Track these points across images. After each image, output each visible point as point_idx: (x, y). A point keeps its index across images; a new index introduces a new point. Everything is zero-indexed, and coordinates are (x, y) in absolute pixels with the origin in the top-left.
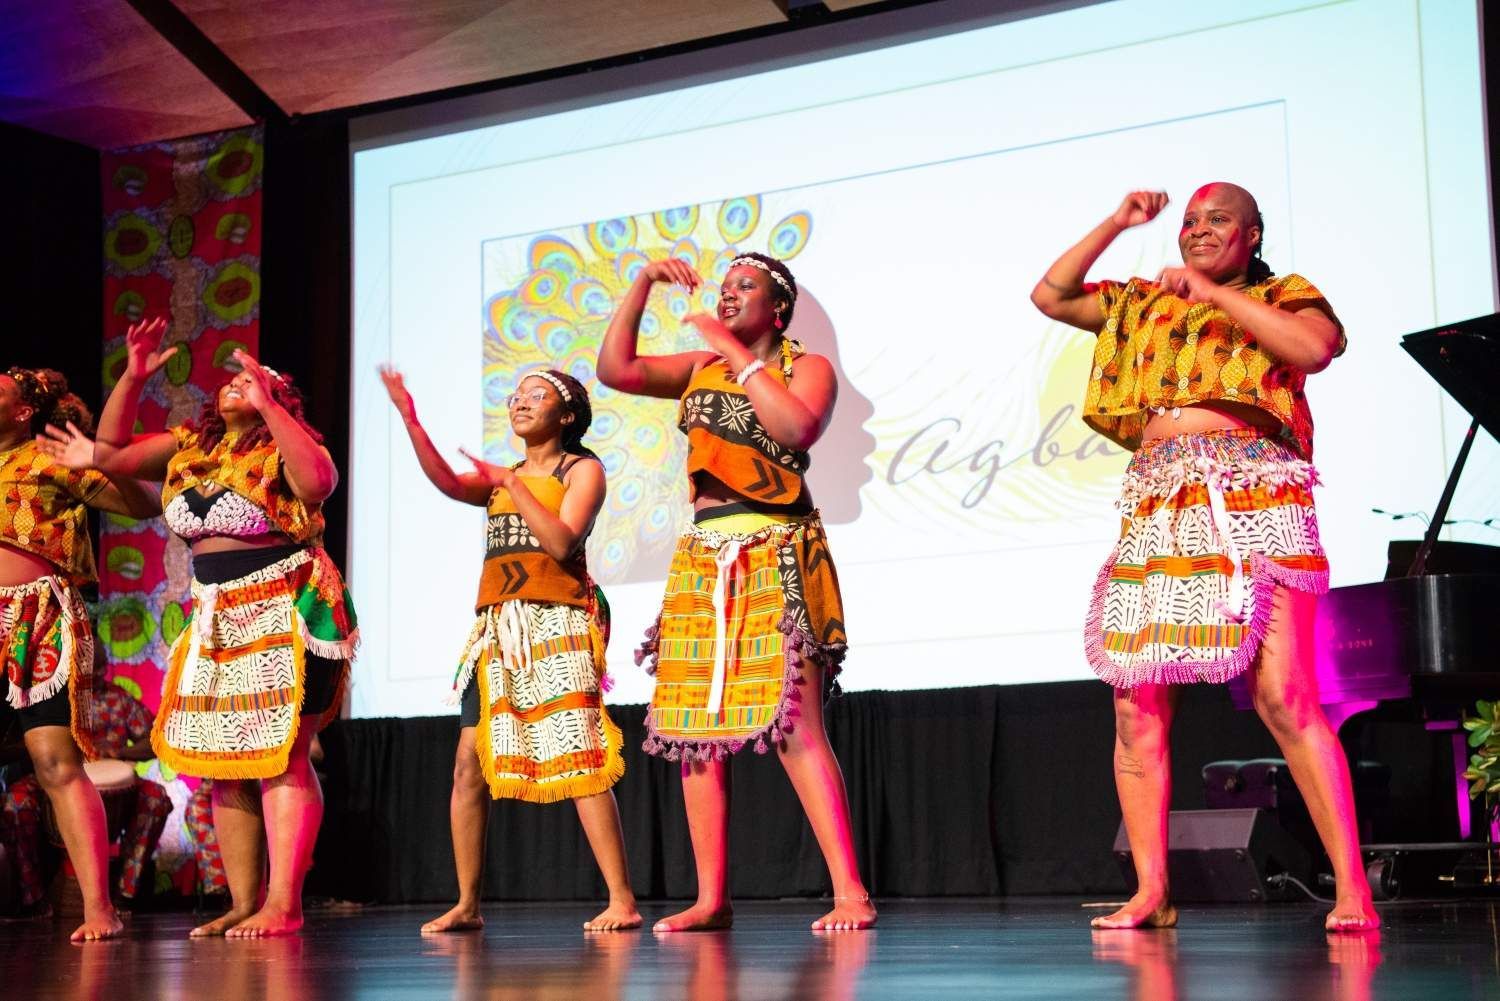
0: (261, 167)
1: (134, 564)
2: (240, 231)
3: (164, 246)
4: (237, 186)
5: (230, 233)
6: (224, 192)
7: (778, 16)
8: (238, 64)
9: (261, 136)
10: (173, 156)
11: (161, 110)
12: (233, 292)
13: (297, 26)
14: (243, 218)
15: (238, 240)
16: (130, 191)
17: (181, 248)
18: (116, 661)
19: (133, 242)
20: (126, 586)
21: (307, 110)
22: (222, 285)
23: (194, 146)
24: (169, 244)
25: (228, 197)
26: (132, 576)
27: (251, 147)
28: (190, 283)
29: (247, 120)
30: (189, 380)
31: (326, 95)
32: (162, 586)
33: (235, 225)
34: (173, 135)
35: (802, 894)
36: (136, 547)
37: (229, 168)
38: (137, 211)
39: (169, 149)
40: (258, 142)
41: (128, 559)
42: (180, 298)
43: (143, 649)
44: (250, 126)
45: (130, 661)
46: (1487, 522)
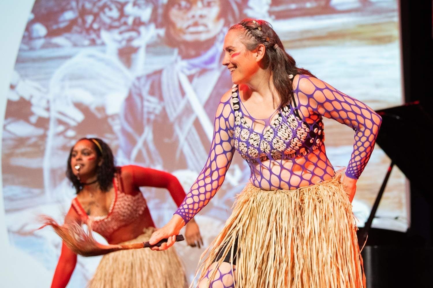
46: (396, 218)
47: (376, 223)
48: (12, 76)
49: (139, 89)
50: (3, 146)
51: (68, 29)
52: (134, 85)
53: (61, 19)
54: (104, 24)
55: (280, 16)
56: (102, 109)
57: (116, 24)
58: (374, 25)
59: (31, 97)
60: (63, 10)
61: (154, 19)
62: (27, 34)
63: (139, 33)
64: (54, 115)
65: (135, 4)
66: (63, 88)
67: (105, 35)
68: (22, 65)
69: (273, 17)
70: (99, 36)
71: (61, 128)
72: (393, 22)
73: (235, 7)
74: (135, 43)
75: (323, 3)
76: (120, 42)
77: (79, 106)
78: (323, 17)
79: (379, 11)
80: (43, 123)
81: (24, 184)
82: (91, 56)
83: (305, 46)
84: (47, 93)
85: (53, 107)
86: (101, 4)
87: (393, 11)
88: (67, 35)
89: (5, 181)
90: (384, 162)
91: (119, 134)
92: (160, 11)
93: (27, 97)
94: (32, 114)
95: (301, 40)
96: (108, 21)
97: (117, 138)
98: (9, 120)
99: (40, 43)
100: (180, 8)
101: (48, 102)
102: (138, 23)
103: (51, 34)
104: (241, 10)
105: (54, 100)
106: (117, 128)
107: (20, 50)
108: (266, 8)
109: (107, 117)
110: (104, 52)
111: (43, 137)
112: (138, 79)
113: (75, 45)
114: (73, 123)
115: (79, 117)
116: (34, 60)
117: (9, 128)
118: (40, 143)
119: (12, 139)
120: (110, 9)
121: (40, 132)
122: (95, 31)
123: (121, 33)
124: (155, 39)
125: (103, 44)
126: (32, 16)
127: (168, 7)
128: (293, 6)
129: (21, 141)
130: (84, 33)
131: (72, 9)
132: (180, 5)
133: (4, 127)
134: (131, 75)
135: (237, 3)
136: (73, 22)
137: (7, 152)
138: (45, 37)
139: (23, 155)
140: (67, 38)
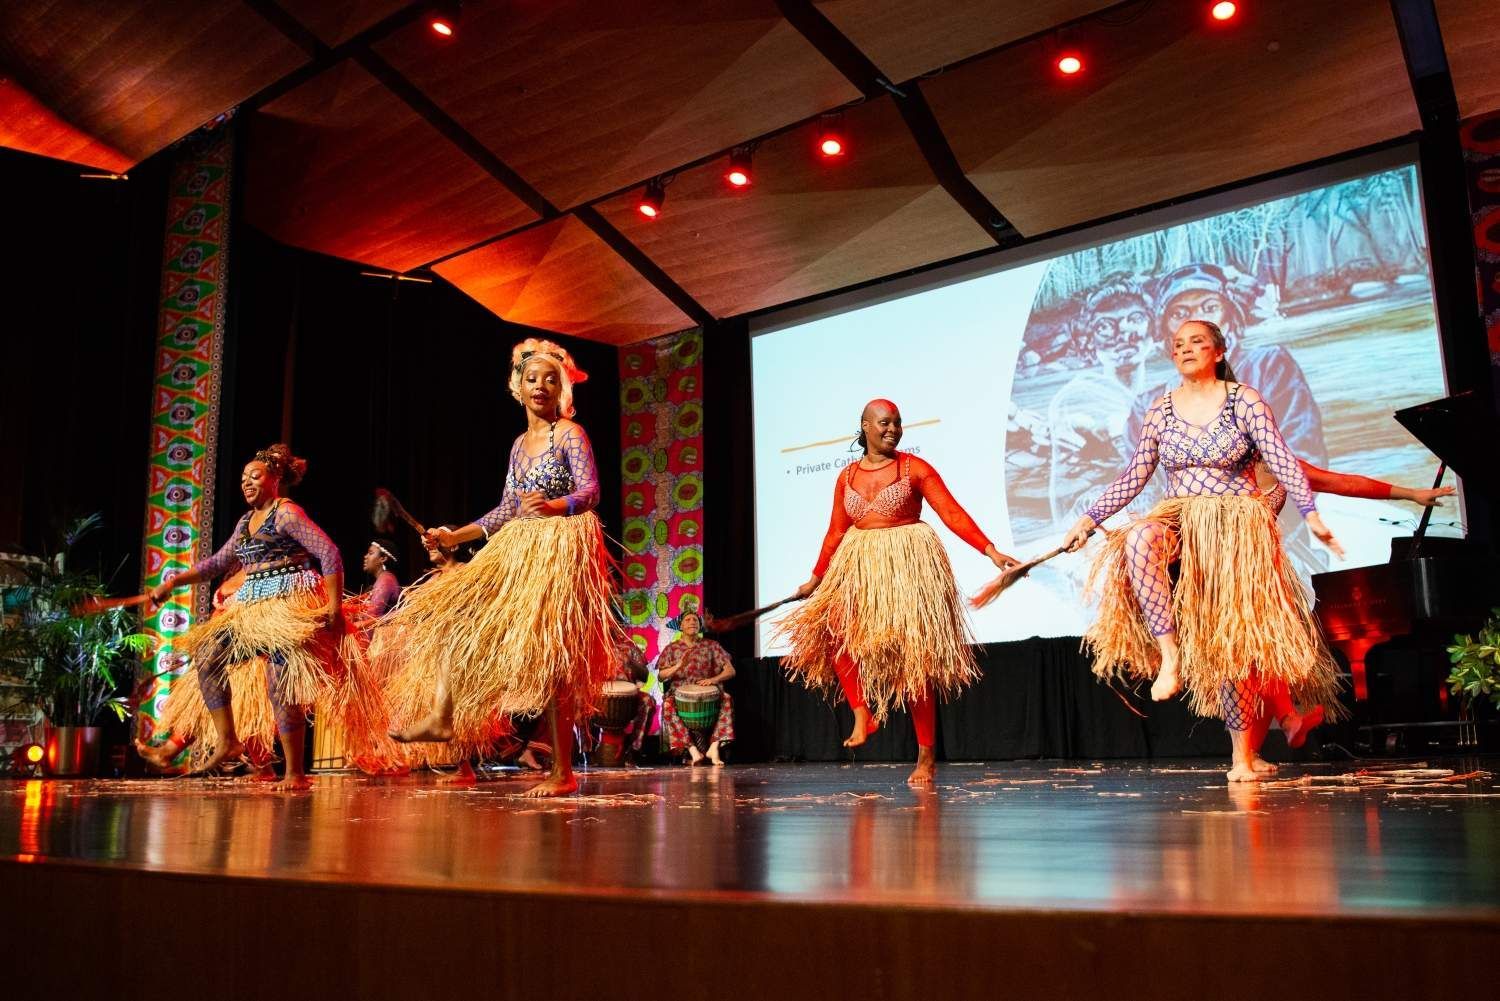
0: (702, 349)
1: (641, 573)
2: (692, 385)
3: (652, 397)
4: (689, 361)
5: (686, 387)
6: (684, 365)
7: (993, 243)
8: (690, 294)
9: (701, 332)
10: (655, 347)
11: (649, 322)
12: (689, 419)
13: (721, 271)
14: (693, 378)
15: (690, 391)
16: (634, 368)
17: (661, 396)
18: (633, 626)
19: (635, 395)
20: (638, 585)
21: (725, 317)
22: (683, 416)
23: (666, 341)
24: (654, 395)
25: (685, 367)
26: (640, 579)
27: (696, 339)
28: (666, 417)
29: (694, 324)
30: (667, 469)
31: (736, 307)
32: (656, 584)
33: (689, 382)
34: (656, 335)
35: (1027, 758)
36: (642, 563)
37: (685, 351)
38: (638, 378)
39: (652, 343)
40: (700, 336)
41: (638, 570)
42: (661, 424)
43: (647, 619)
44: (696, 327)
45: (641, 626)
46: (1451, 524)
47: (1429, 532)
48: (1010, 407)
49: (1142, 407)
50: (1006, 478)
51: (1062, 353)
52: (1136, 403)
53: (1054, 343)
54: (1099, 344)
55: (1291, 313)
56: (1105, 432)
57: (1112, 342)
58: (1404, 309)
59: (1031, 426)
60: (1055, 334)
61: (1151, 332)
62: (1020, 363)
63: (1137, 349)
64: (1055, 443)
65: (1129, 319)
66: (1061, 413)
67: (1101, 355)
68: (1017, 395)
69: (1285, 315)
70: (1095, 357)
71: (1064, 455)
72: (1430, 304)
73: (1240, 309)
74: (1134, 360)
75: (1341, 292)
76: (1117, 360)
77: (1079, 431)
78: (1343, 308)
79: (1410, 294)
80: (1044, 451)
81: (1031, 515)
82: (1087, 378)
83: (1324, 343)
84: (1047, 420)
85: (1053, 435)
86: (1093, 323)
87: (1427, 291)
88: (1061, 359)
89: (1012, 513)
90: (1429, 463)
91: (1125, 456)
92: (1158, 323)
93: (1027, 428)
94: (1033, 443)
95: (1316, 336)
96: (1103, 340)
97: (1123, 461)
98: (1011, 452)
99: (1034, 370)
100: (1179, 318)
101: (1048, 430)
102: (1135, 338)
103: (1045, 360)
104: (1247, 312)
105: (1054, 428)
106: (1121, 450)
107: (1015, 380)
108: (1276, 305)
109: (1110, 440)
110: (1102, 373)
111: (1047, 466)
112: (1140, 396)
113: (1071, 369)
114: (1075, 449)
115: (1082, 442)
116: (1030, 389)
117: (1010, 459)
118: (1043, 472)
119: (1016, 471)
120: (1104, 328)
121: (1043, 461)
122: (1090, 351)
123: (1117, 351)
124: (1155, 353)
125: (1100, 364)
126: (1024, 344)
127: (1165, 318)
128: (1307, 300)
129: (1024, 472)
130: (1079, 355)
131: (1064, 332)
132: (1178, 314)
133: (1006, 458)
134: (1132, 394)
135: (1241, 304)
136: (1067, 345)
137: (1012, 483)
138: (1039, 364)
139: (1027, 485)
140: (1061, 362)
